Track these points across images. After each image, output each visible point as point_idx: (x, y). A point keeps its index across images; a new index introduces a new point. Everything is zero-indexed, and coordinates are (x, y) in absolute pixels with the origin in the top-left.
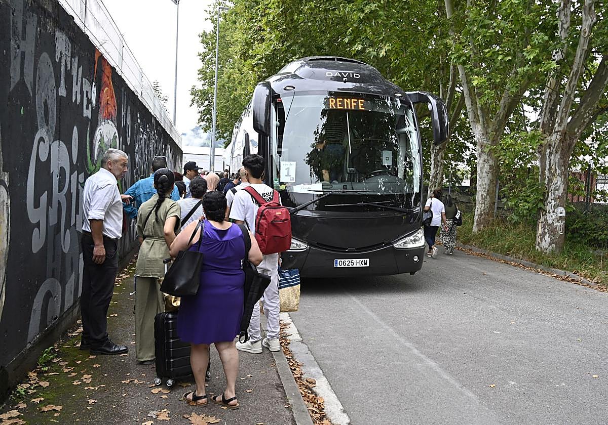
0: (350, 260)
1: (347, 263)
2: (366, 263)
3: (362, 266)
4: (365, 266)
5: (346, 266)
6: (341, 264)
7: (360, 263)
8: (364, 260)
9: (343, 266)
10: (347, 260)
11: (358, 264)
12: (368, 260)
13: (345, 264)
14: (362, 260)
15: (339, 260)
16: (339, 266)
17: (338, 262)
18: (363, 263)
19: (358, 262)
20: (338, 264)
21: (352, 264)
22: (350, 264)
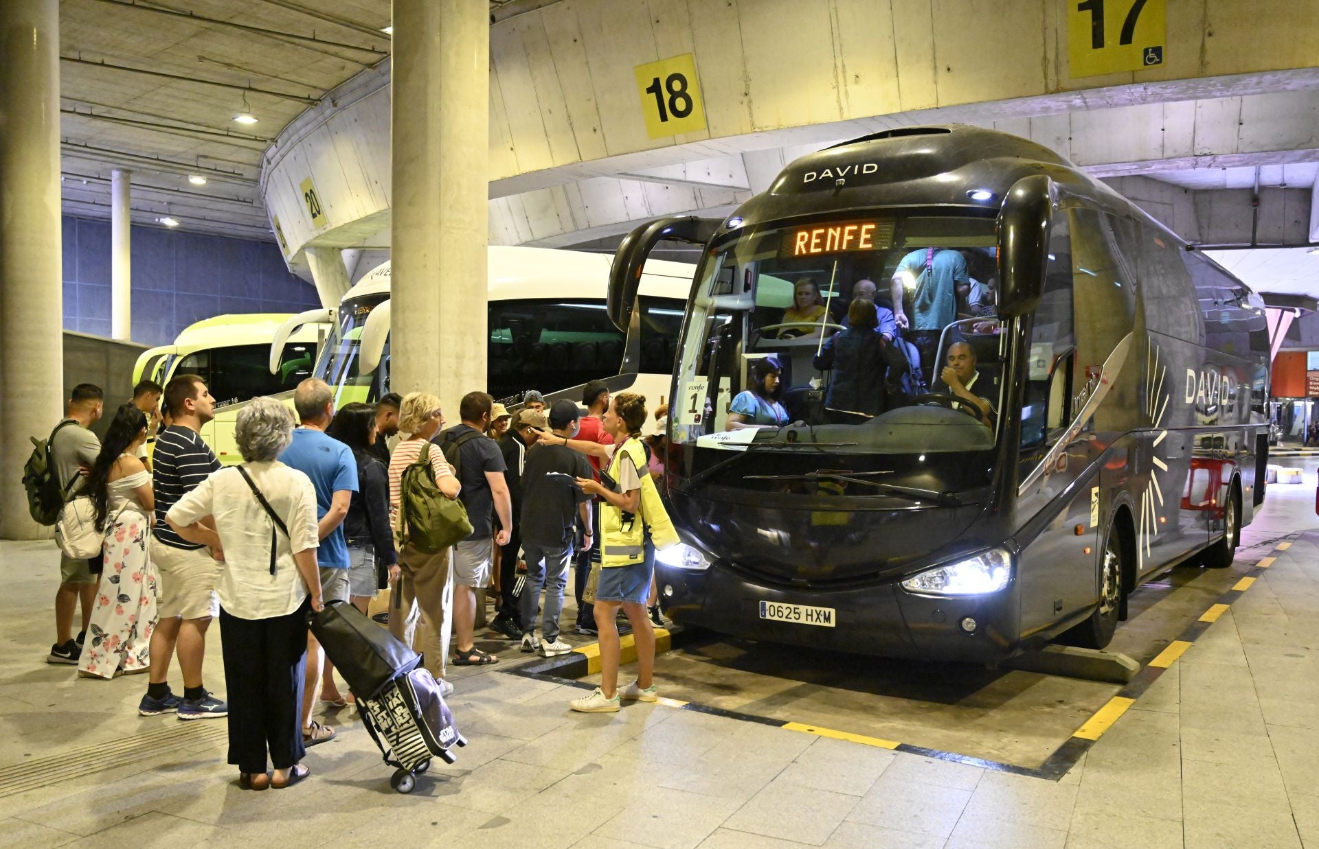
0: (792, 606)
1: (786, 612)
2: (827, 619)
3: (818, 623)
4: (827, 624)
5: (784, 619)
6: (772, 614)
7: (815, 616)
8: (823, 609)
9: (776, 618)
10: (785, 605)
11: (809, 618)
12: (833, 611)
13: (780, 614)
14: (818, 609)
15: (768, 604)
16: (768, 617)
17: (767, 607)
18: (822, 618)
19: (809, 613)
20: (767, 613)
21: (797, 616)
22: (792, 615)
